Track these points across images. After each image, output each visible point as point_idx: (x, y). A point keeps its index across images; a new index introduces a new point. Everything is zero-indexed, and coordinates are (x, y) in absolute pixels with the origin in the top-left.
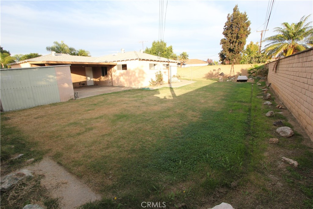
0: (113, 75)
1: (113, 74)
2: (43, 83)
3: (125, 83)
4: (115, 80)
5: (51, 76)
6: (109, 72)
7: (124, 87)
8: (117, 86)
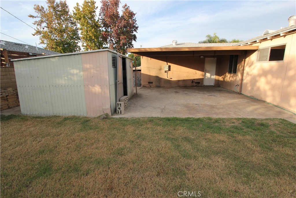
0: (245, 72)
1: (247, 69)
2: (62, 82)
3: (269, 93)
4: (247, 84)
5: (75, 71)
6: (239, 67)
7: (264, 102)
8: (249, 95)
